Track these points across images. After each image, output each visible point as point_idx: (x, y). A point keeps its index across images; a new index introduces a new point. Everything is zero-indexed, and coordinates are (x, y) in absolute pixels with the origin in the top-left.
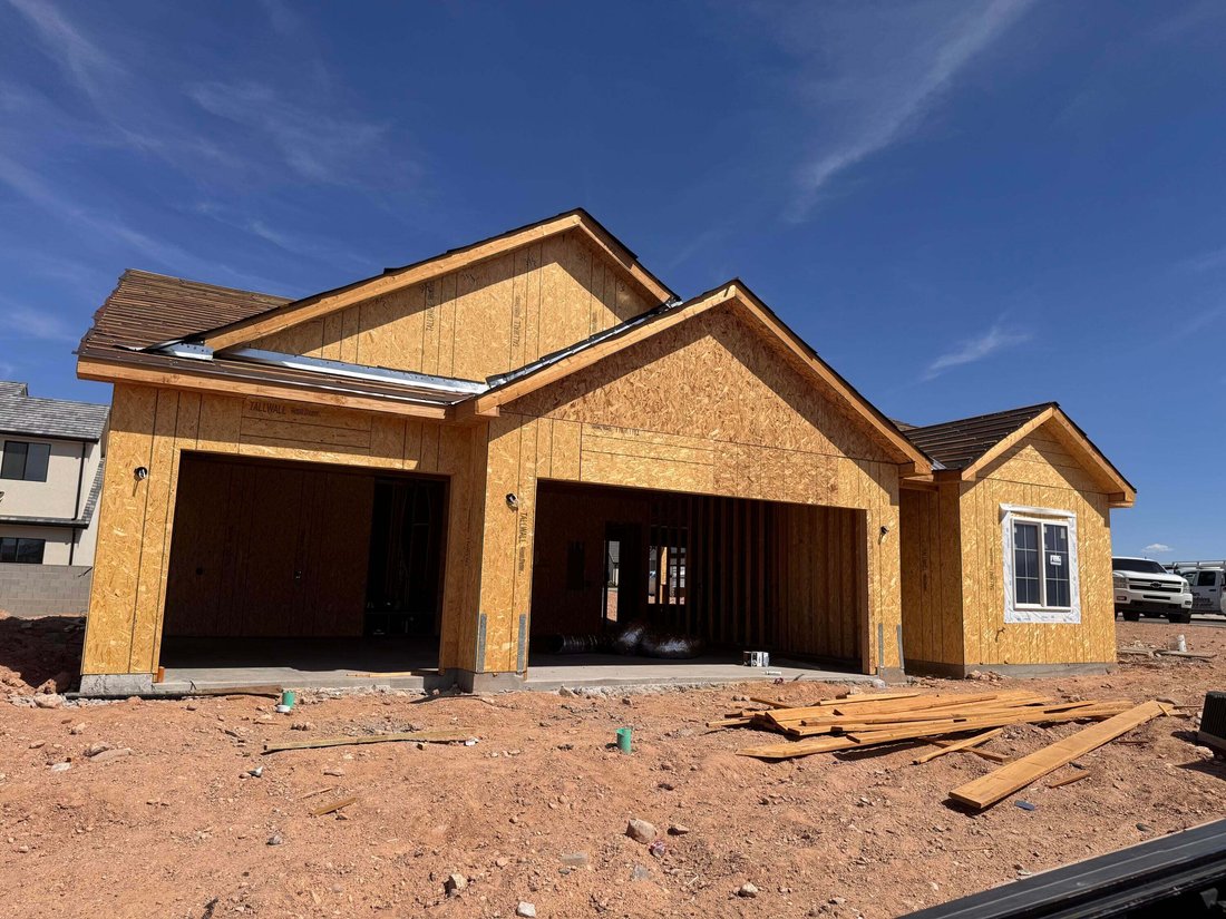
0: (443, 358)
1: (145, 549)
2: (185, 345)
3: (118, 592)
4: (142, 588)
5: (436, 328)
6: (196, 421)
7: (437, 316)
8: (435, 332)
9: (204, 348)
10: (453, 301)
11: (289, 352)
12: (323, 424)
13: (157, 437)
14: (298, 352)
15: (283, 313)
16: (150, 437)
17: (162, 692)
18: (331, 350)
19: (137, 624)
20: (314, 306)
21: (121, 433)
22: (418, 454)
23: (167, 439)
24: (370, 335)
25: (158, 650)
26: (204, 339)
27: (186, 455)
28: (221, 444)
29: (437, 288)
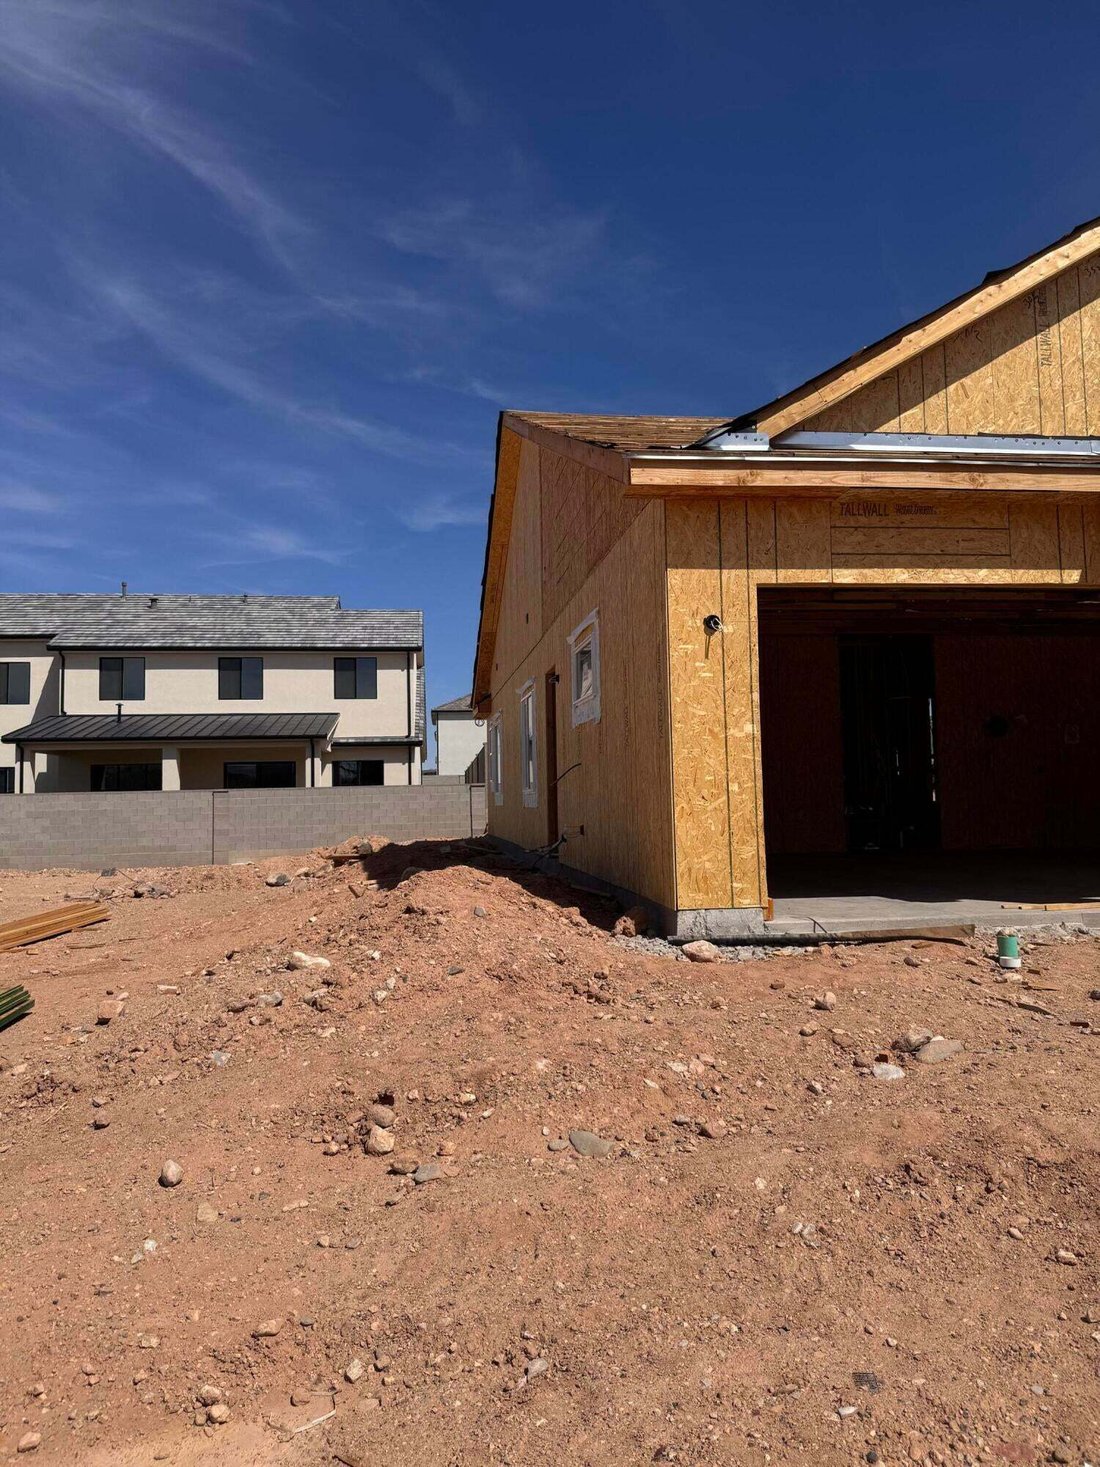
0: (1072, 408)
1: (731, 732)
2: (733, 435)
3: (705, 792)
4: (734, 787)
5: (1055, 362)
6: (772, 541)
7: (1054, 340)
8: (1054, 369)
9: (757, 435)
10: (1076, 314)
11: (856, 429)
12: (941, 524)
13: (725, 572)
14: (870, 427)
15: (854, 368)
16: (717, 571)
17: (779, 934)
18: (911, 418)
19: (735, 839)
20: (894, 349)
21: (681, 571)
22: (1082, 557)
23: (738, 572)
24: (963, 386)
25: (763, 872)
26: (755, 423)
27: (765, 592)
28: (808, 571)
29: (1051, 296)
